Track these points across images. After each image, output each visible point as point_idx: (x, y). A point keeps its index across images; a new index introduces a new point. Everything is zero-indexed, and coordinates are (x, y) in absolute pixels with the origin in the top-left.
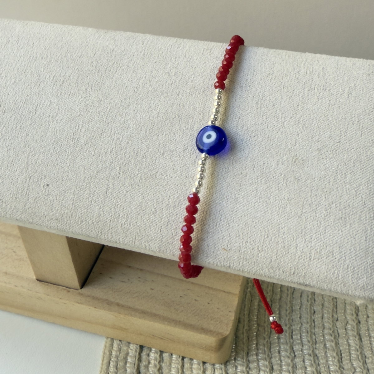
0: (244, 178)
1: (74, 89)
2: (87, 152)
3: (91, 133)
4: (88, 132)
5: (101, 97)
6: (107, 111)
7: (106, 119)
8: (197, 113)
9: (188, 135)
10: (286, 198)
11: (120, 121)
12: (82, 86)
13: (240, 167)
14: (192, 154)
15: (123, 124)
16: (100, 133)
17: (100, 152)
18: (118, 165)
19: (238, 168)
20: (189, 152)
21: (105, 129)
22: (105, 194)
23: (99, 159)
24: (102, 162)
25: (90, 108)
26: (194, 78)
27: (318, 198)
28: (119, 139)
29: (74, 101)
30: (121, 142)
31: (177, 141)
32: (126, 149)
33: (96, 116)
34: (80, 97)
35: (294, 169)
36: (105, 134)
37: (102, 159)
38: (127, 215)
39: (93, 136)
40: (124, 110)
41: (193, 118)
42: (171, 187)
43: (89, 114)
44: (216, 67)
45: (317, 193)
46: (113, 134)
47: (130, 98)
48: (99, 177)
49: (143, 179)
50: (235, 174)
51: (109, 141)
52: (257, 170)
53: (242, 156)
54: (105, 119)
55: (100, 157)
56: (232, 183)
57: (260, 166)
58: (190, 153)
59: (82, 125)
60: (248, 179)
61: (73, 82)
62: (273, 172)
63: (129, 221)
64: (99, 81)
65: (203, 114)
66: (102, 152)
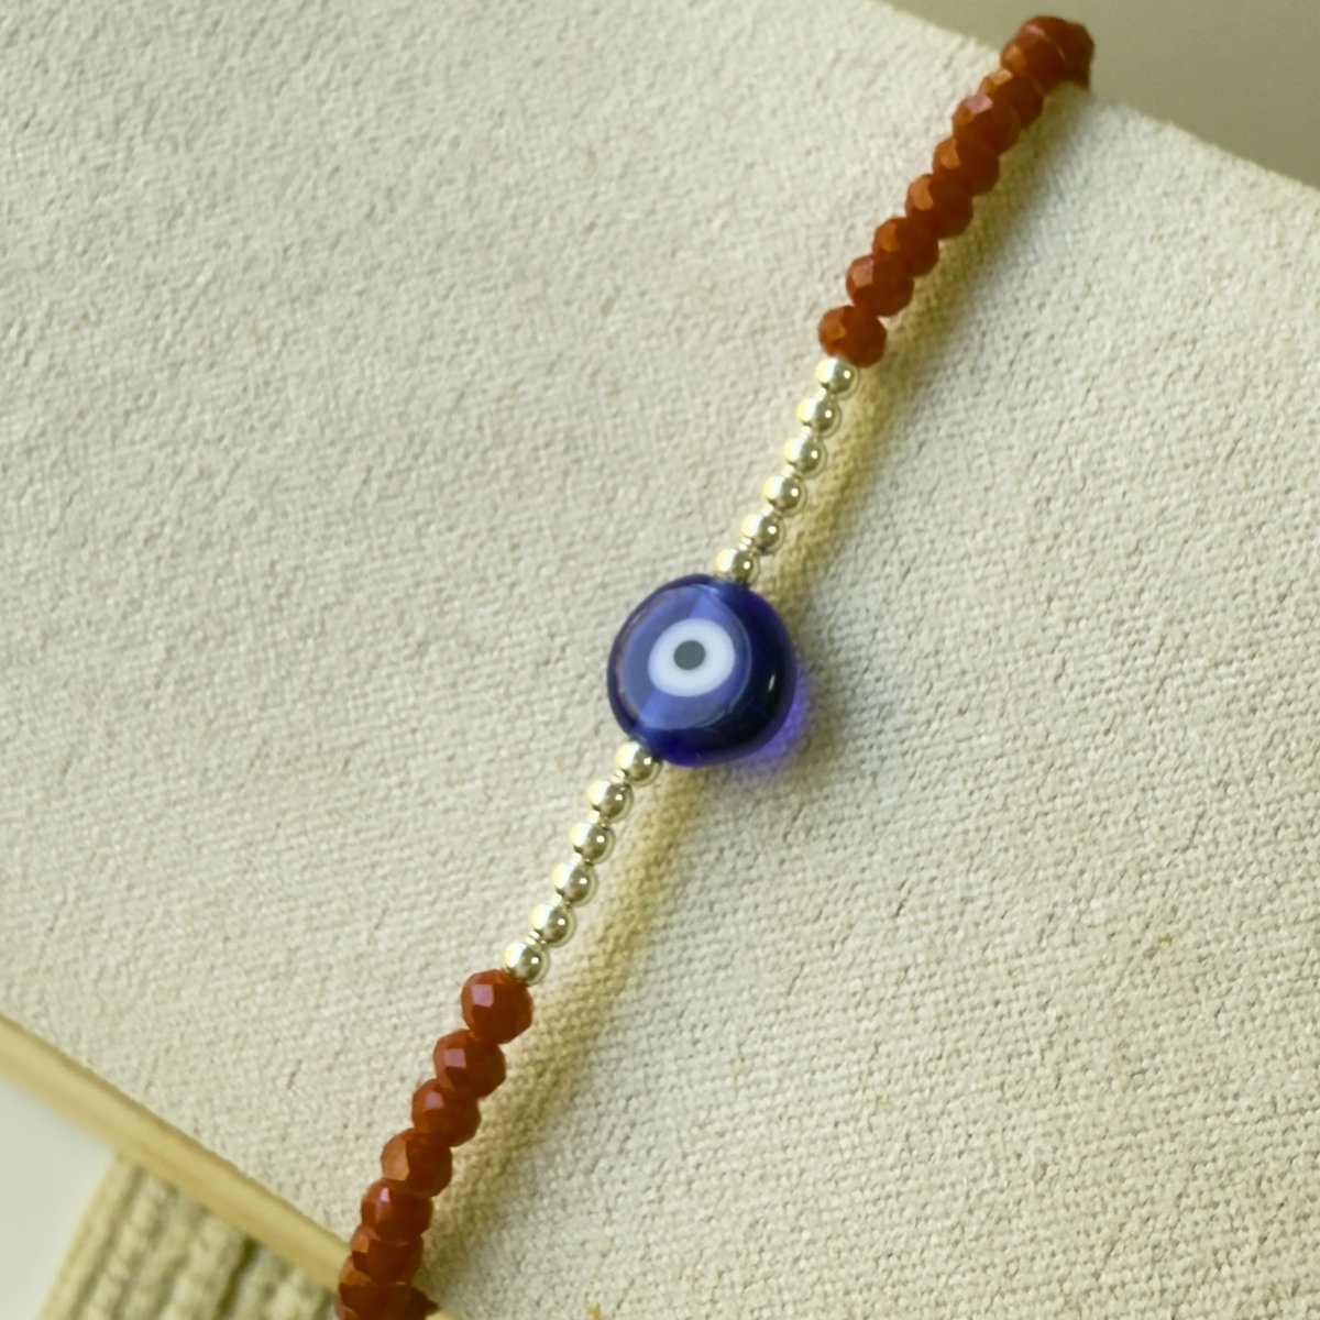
0: (826, 949)
1: (57, 99)
2: (27, 500)
3: (78, 392)
4: (63, 382)
5: (183, 191)
6: (194, 290)
7: (175, 334)
8: (679, 453)
9: (592, 577)
10: (1030, 1159)
11: (244, 369)
12: (103, 94)
13: (820, 872)
14: (577, 697)
15: (257, 396)
16: (120, 410)
17: (93, 521)
18: (161, 633)
19: (810, 875)
20: (563, 682)
21: (153, 394)
22: (57, 776)
23: (79, 560)
24: (87, 585)
25: (107, 240)
26: (724, 226)
27: (1217, 1228)
28: (211, 476)
29: (35, 169)
30: (216, 500)
31: (518, 590)
32: (232, 550)
33: (127, 298)
34: (74, 157)
35: (1133, 996)
36: (144, 424)
37: (88, 567)
38: (141, 933)
39: (82, 415)
40: (284, 314)
41: (646, 479)
42: (410, 858)
43: (95, 276)
44: (870, 199)
45: (1218, 1196)
46: (185, 439)
47: (335, 245)
48: (51, 663)
49: (276, 759)
50: (783, 907)
51: (156, 473)
52: (916, 925)
53: (854, 811)
54: (168, 336)
55: (85, 554)
56: (751, 955)
57: (940, 906)
58: (567, 688)
59: (42, 329)
60: (844, 961)
61: (61, 57)
62: (1002, 968)
63: (141, 964)
64: (196, 89)
65: (710, 475)
66: (101, 524)
